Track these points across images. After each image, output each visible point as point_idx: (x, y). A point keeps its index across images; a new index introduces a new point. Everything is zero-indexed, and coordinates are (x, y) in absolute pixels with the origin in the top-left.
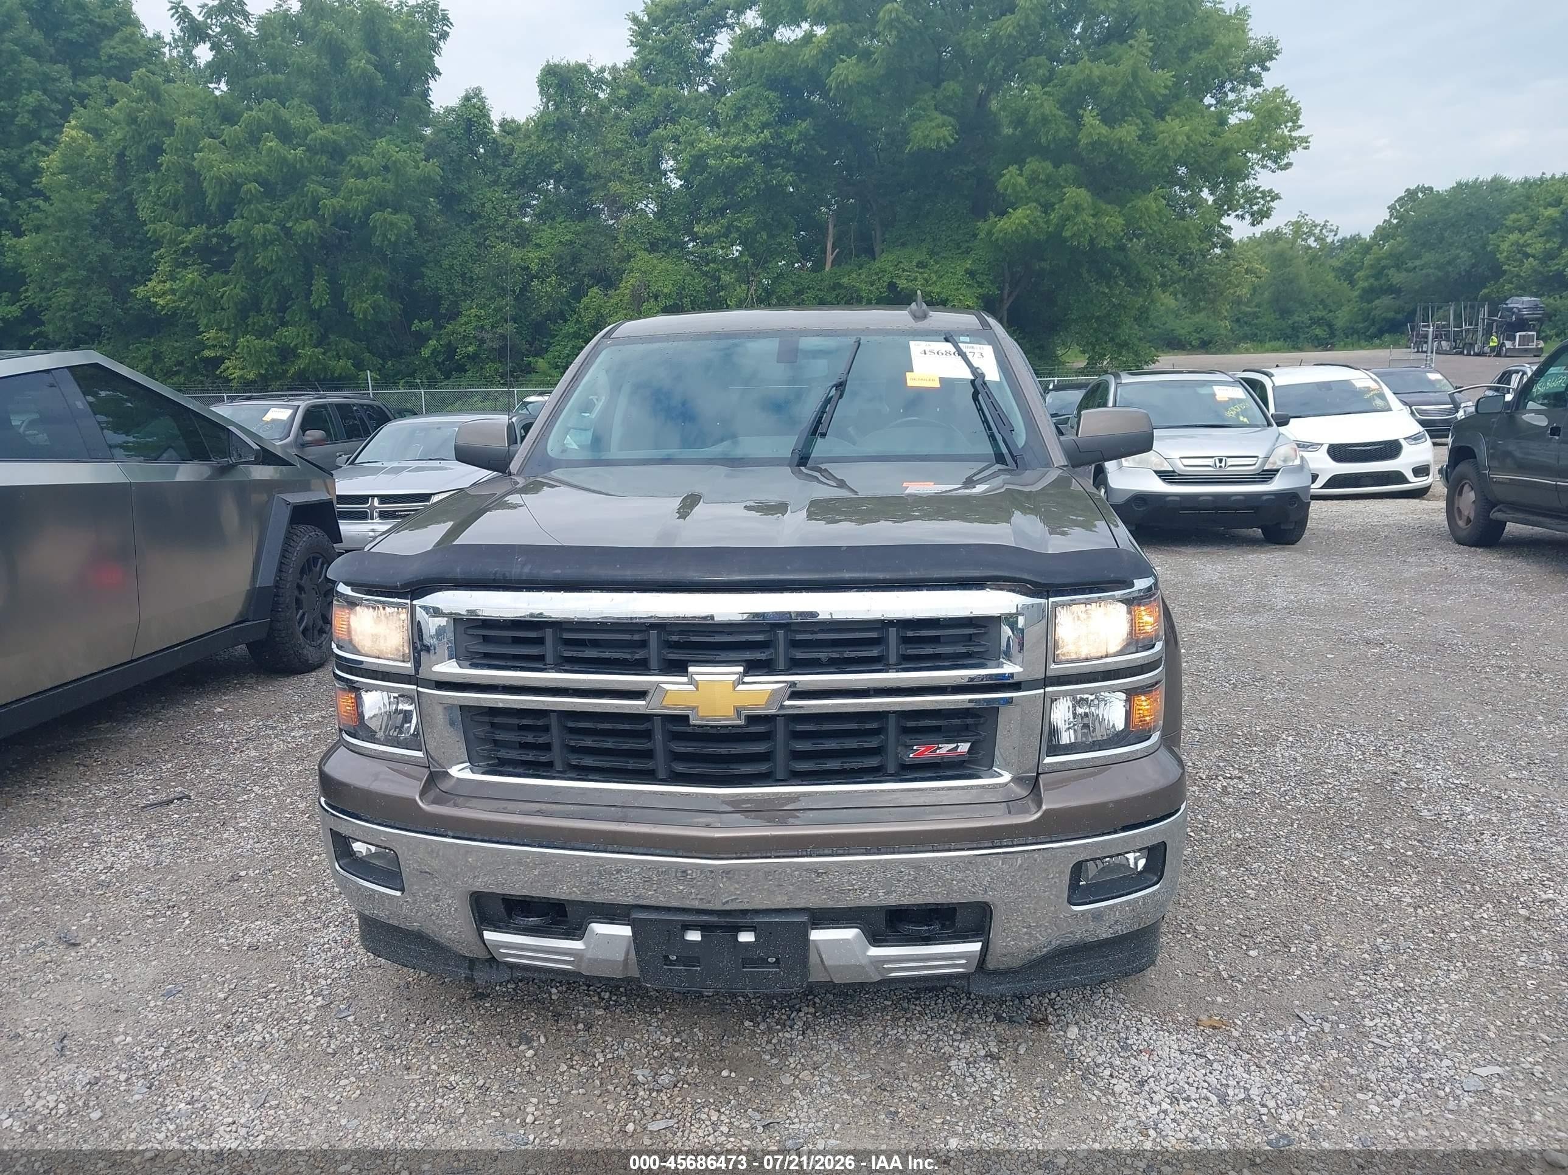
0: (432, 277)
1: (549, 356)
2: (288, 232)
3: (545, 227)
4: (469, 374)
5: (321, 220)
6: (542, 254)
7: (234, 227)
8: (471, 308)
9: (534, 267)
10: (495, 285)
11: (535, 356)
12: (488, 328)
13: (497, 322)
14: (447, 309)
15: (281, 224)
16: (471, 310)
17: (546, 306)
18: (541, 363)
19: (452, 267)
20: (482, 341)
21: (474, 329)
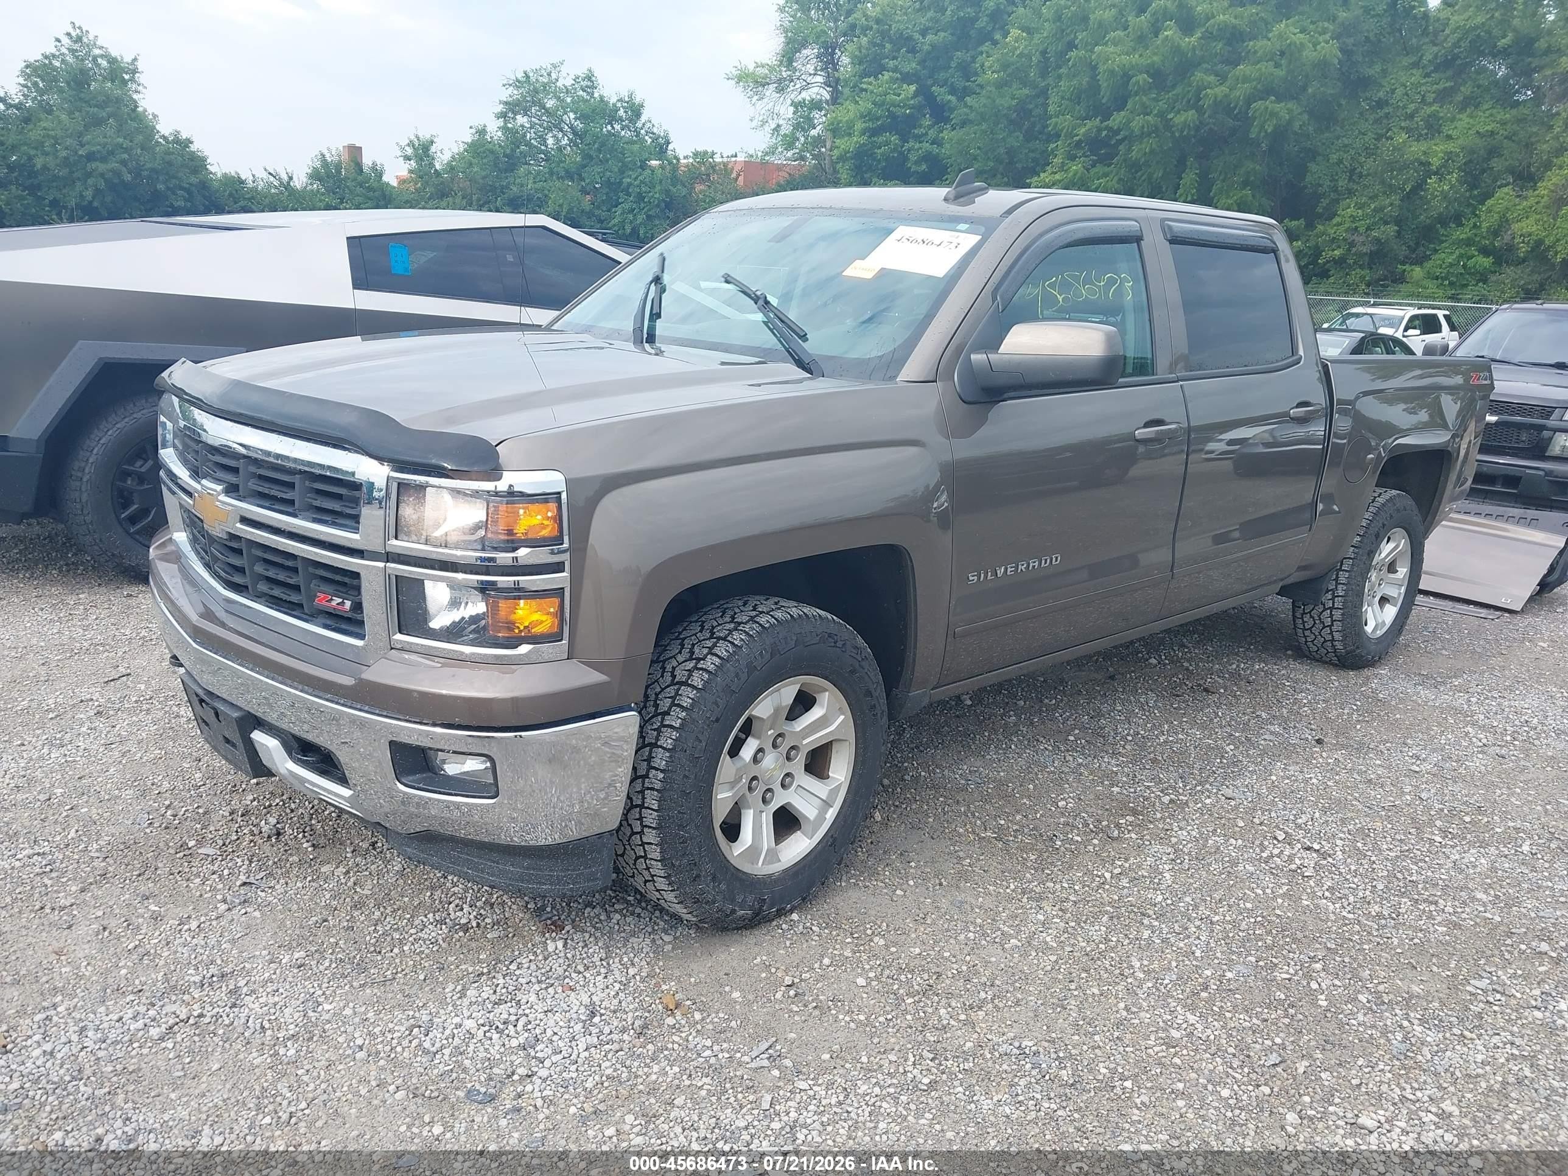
0: (1316, 172)
1: (1428, 265)
2: (1168, 125)
3: (1463, 116)
4: (1332, 280)
5: (1200, 110)
6: (1450, 146)
7: (1117, 119)
8: (1349, 207)
9: (1436, 162)
10: (1383, 182)
11: (1411, 264)
12: (1362, 230)
13: (1374, 224)
14: (1324, 208)
15: (1161, 115)
16: (1348, 210)
17: (1438, 206)
18: (1417, 272)
19: (1340, 161)
20: (1352, 244)
21: (1346, 231)
